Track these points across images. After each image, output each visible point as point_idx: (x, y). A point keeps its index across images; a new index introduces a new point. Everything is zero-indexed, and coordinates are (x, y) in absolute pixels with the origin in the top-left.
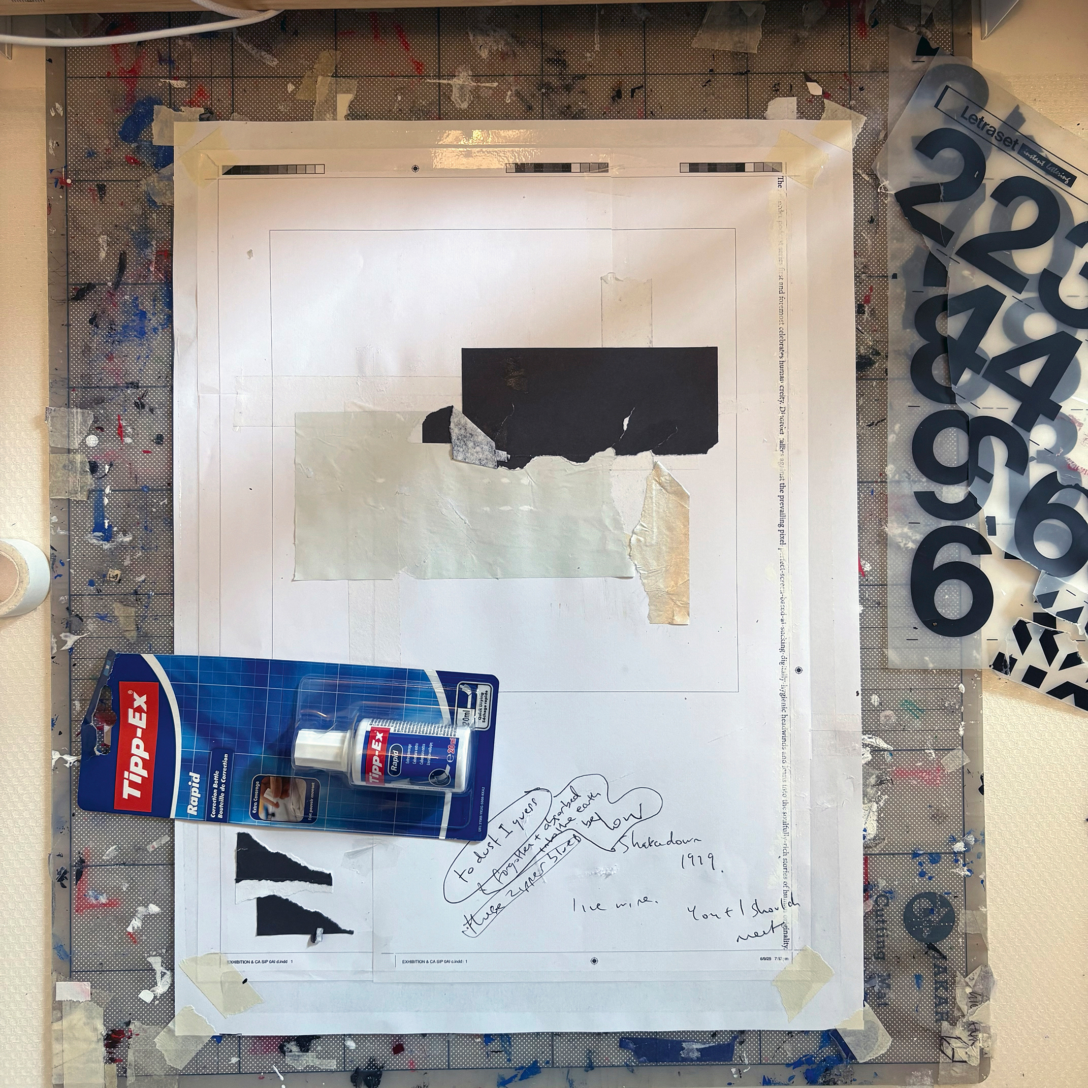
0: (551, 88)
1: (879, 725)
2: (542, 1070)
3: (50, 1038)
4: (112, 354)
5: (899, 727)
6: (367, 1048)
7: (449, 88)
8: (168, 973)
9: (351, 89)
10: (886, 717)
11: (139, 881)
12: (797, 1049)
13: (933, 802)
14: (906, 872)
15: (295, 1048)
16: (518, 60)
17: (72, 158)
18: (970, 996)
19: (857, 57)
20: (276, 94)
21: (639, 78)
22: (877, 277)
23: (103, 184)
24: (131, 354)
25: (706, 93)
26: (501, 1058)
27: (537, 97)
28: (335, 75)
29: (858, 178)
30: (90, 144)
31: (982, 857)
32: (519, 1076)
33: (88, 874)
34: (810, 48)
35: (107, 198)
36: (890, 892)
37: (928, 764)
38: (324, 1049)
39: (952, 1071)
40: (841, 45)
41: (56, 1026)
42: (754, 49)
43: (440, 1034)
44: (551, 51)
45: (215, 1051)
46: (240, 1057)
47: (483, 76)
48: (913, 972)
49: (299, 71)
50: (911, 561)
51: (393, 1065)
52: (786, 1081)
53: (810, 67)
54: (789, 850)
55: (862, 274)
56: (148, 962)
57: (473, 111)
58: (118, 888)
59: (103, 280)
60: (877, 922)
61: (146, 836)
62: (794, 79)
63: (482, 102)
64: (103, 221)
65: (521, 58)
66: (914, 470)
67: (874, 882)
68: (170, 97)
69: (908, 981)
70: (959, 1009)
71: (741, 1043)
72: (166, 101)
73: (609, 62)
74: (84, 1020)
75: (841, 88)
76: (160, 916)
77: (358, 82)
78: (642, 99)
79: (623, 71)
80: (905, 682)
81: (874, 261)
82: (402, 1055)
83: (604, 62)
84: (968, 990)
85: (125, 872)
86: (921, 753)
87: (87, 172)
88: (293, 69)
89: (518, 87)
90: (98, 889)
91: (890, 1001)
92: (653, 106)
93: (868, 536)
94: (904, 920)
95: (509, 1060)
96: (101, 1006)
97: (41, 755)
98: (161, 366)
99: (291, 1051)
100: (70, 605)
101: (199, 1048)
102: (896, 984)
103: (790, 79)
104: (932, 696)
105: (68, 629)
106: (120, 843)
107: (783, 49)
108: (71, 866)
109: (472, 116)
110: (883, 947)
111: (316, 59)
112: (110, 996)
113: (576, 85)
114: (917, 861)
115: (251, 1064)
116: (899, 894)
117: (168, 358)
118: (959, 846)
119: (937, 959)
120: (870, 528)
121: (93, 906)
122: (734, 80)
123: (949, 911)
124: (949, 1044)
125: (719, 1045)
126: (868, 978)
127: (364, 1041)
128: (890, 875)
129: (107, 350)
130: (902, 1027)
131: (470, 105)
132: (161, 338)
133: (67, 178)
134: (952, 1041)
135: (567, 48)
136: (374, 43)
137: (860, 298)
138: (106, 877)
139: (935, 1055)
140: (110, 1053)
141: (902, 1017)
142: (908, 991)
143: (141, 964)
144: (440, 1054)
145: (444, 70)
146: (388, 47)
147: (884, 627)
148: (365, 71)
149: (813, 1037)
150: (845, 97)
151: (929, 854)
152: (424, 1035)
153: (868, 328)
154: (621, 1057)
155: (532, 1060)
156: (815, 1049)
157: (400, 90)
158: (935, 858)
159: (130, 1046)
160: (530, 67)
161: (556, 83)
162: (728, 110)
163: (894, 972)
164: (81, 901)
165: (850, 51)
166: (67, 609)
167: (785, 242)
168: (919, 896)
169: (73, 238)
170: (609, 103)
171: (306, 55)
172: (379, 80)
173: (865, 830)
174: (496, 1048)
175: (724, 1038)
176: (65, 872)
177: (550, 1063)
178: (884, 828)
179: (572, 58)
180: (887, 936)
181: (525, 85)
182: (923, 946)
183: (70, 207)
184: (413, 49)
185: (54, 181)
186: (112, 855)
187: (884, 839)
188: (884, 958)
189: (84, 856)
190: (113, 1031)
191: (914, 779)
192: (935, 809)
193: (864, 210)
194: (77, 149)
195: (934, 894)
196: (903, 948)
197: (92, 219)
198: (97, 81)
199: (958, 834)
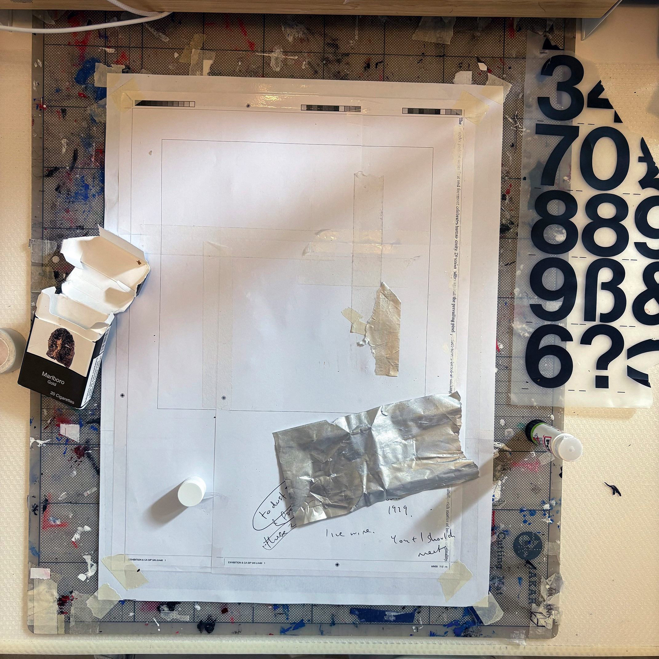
0: (329, 61)
1: (504, 437)
2: (306, 625)
3: (26, 600)
4: (68, 209)
5: (516, 438)
6: (207, 610)
7: (269, 59)
8: (95, 565)
9: (211, 57)
10: (508, 432)
11: (79, 512)
12: (450, 617)
13: (533, 481)
14: (516, 520)
15: (166, 609)
16: (310, 44)
17: (47, 93)
18: (548, 590)
19: (508, 49)
20: (168, 59)
21: (381, 57)
22: (514, 178)
23: (65, 109)
24: (79, 210)
25: (420, 67)
26: (283, 617)
27: (321, 66)
28: (203, 49)
29: (506, 120)
30: (58, 85)
31: (559, 513)
32: (292, 628)
33: (50, 508)
34: (481, 43)
35: (67, 117)
36: (507, 531)
37: (531, 460)
38: (183, 610)
39: (537, 632)
40: (499, 42)
41: (30, 593)
42: (448, 42)
43: (248, 603)
44: (329, 39)
45: (120, 609)
46: (134, 612)
47: (289, 52)
48: (517, 576)
49: (181, 45)
50: (527, 344)
51: (221, 619)
52: (443, 634)
53: (481, 54)
54: (450, 506)
55: (506, 176)
56: (83, 558)
57: (283, 73)
58: (67, 516)
59: (63, 165)
60: (498, 548)
61: (83, 487)
62: (471, 60)
63: (288, 68)
64: (65, 131)
65: (312, 42)
66: (530, 291)
67: (497, 525)
68: (105, 58)
69: (514, 581)
70: (542, 597)
71: (419, 613)
72: (103, 61)
73: (363, 46)
74: (46, 590)
75: (498, 67)
76: (91, 533)
77: (216, 53)
78: (382, 69)
79: (371, 52)
80: (520, 413)
81: (513, 169)
82: (227, 614)
83: (360, 46)
84: (548, 587)
85: (71, 507)
86: (527, 453)
87: (55, 101)
88: (177, 44)
89: (310, 60)
90: (55, 516)
91: (503, 591)
92: (388, 73)
93: (502, 328)
94: (514, 547)
95: (287, 619)
96: (56, 582)
97: (24, 440)
98: (97, 217)
99: (164, 610)
101: (112, 607)
102: (508, 582)
103: (468, 60)
106: (68, 491)
107: (465, 42)
108: (40, 503)
109: (282, 76)
110: (501, 562)
111: (191, 39)
112: (61, 577)
113: (344, 60)
114: (523, 514)
115: (141, 617)
116: (512, 532)
117: (101, 213)
118: (547, 507)
119: (531, 569)
120: (504, 324)
121: (52, 526)
122: (436, 59)
123: (539, 542)
124: (536, 616)
125: (406, 614)
126: (492, 579)
127: (205, 606)
128: (507, 522)
129: (66, 206)
130: (509, 606)
131: (281, 69)
132: (97, 200)
133: (43, 104)
134: (538, 615)
135: (339, 37)
136: (226, 30)
137: (504, 191)
138: (60, 510)
139: (528, 622)
140: (61, 609)
141: (510, 601)
142: (514, 586)
143: (79, 559)
144: (248, 614)
145: (266, 48)
146: (234, 33)
147: (510, 381)
148: (220, 47)
149: (459, 610)
150: (500, 72)
151: (530, 510)
152: (239, 604)
154: (350, 618)
155: (300, 619)
156: (460, 617)
157: (241, 59)
158: (532, 513)
159: (72, 605)
160: (317, 48)
161: (332, 58)
162: (432, 77)
163: (506, 576)
164: (46, 523)
165: (504, 45)
167: (461, 157)
168: (523, 534)
169: (47, 140)
170: (363, 71)
171: (186, 36)
172: (228, 52)
173: (494, 496)
174: (280, 612)
175: (409, 610)
176: (37, 506)
177: (311, 621)
178: (505, 495)
179: (341, 43)
180: (504, 555)
181: (314, 59)
182: (524, 561)
183: (45, 122)
184: (249, 35)
185: (36, 106)
186: (64, 497)
187: (504, 501)
188: (501, 568)
189: (48, 497)
190: (63, 596)
191: (523, 468)
192: (534, 485)
193: (508, 139)
194: (50, 87)
195: (531, 533)
196: (512, 562)
197: (58, 129)
198: (62, 47)
199: (546, 500)
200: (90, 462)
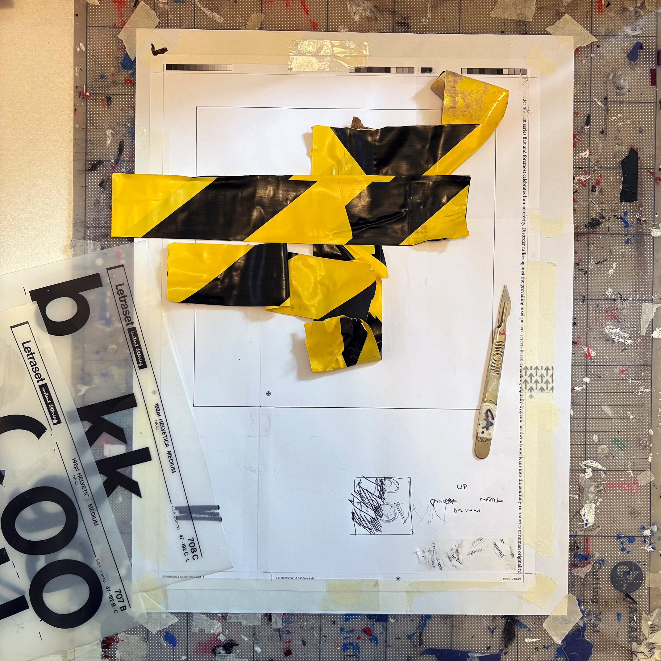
1: (597, 454)
5: (610, 456)
6: (268, 652)
10: (602, 449)
12: (540, 658)
13: (631, 504)
14: (613, 548)
15: (222, 652)
16: (378, 23)
17: (90, 79)
18: (650, 626)
19: (596, 26)
22: (605, 168)
23: (110, 97)
26: (353, 660)
28: (260, 29)
30: (102, 70)
35: (112, 105)
36: (602, 560)
37: (628, 480)
38: (241, 652)
40: (586, 18)
42: (530, 19)
44: (399, 17)
45: (172, 652)
46: (187, 656)
48: (615, 611)
49: (237, 26)
55: (595, 166)
59: (108, 158)
60: (593, 579)
64: (110, 120)
65: (380, 21)
67: (592, 554)
69: (612, 617)
70: (644, 635)
71: (506, 654)
73: (437, 25)
79: (445, 31)
80: (615, 428)
81: (603, 158)
82: (290, 657)
83: (434, 25)
84: (650, 623)
86: (624, 473)
87: (99, 88)
88: (233, 25)
91: (600, 629)
93: (594, 334)
94: (611, 579)
99: (220, 653)
102: (605, 618)
104: (632, 437)
105: (82, 382)
107: (549, 19)
110: (597, 595)
111: (248, 19)
114: (620, 541)
115: (194, 660)
116: (608, 562)
118: (647, 533)
119: (631, 603)
120: (596, 329)
123: (639, 573)
124: (636, 656)
125: (491, 655)
127: (266, 647)
128: (602, 550)
130: (607, 645)
133: (86, 92)
134: (638, 654)
135: (409, 15)
136: (286, 9)
137: (593, 182)
140: (105, 652)
141: (607, 639)
142: (612, 623)
144: (314, 657)
145: (330, 28)
146: (295, 12)
147: (603, 392)
148: (279, 27)
150: (588, 51)
151: (629, 537)
153: (598, 201)
154: (429, 660)
158: (631, 539)
159: (118, 648)
160: (386, 27)
163: (603, 611)
165: (592, 21)
166: (82, 369)
168: (621, 564)
169: (90, 130)
171: (242, 16)
173: (587, 521)
174: (350, 654)
175: (495, 650)
178: (599, 520)
179: (413, 22)
180: (600, 588)
182: (623, 595)
183: (88, 111)
184: (311, 14)
185: (78, 93)
187: (599, 527)
188: (597, 602)
190: (107, 638)
191: (619, 489)
192: (632, 508)
193: (597, 125)
194: (93, 73)
195: (631, 562)
196: (609, 596)
197: (102, 119)
198: (107, 29)
199: (646, 525)
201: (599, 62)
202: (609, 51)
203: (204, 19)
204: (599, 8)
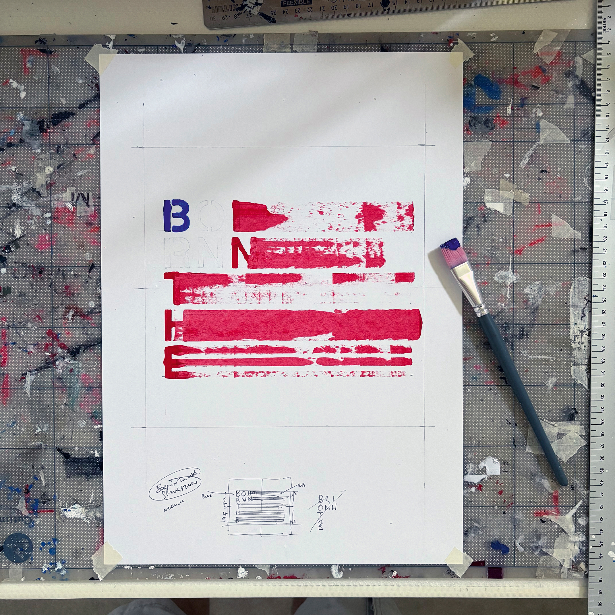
0: (506, 330)
9: (506, 211)
11: (39, 86)
13: (85, 550)
14: (44, 534)
16: (523, 310)
19: (523, 510)
20: (503, 167)
25: (503, 422)
27: (501, 322)
28: (514, 202)
31: (53, 579)
33: (43, 56)
34: (529, 483)
36: (33, 525)
44: (528, 330)
47: (514, 289)
49: (517, 181)
57: (492, 283)
58: (35, 73)
60: (15, 517)
61: (66, 90)
62: (511, 473)
63: (498, 289)
65: (524, 312)
67: (39, 516)
68: (502, 104)
75: (505, 501)
76: (19, 99)
77: (510, 215)
78: (499, 383)
83: (521, 361)
85: (45, 78)
88: (518, 176)
89: (506, 311)
90: (35, 62)
92: (495, 390)
94: (15, 534)
100: (202, 45)
103: (511, 471)
105: (187, 44)
106: (61, 75)
107: (528, 467)
108: (47, 46)
111: (524, 190)
113: (508, 345)
116: (32, 531)
118: (59, 566)
121: (25, 59)
122: (511, 438)
123: (22, 559)
128: (43, 525)
131: (497, 282)
133: (454, 43)
135: (530, 339)
138: (42, 67)
145: (517, 266)
146: (531, 233)
150: (500, 503)
151: (55, 548)
157: (505, 241)
158: (53, 552)
160: (519, 317)
161: (509, 332)
164: (27, 52)
165: (527, 506)
166: (199, 44)
168: (30, 542)
169: (418, 47)
170: (497, 364)
171: (527, 185)
172: (511, 228)
173: (69, 510)
178: (70, 522)
179: (524, 342)
180: (7, 523)
181: (508, 315)
183: (436, 45)
184: (530, 248)
185: (452, 36)
186: (54, 70)
187: (64, 521)
189: (54, 54)
191: (99, 539)
192: (81, 552)
195: (32, 552)
198: (511, 61)
199: (66, 565)
200: (92, 97)
201: (490, 513)
202: (500, 523)
203: (522, 150)
204: (540, 513)
